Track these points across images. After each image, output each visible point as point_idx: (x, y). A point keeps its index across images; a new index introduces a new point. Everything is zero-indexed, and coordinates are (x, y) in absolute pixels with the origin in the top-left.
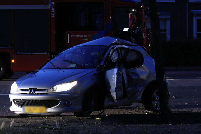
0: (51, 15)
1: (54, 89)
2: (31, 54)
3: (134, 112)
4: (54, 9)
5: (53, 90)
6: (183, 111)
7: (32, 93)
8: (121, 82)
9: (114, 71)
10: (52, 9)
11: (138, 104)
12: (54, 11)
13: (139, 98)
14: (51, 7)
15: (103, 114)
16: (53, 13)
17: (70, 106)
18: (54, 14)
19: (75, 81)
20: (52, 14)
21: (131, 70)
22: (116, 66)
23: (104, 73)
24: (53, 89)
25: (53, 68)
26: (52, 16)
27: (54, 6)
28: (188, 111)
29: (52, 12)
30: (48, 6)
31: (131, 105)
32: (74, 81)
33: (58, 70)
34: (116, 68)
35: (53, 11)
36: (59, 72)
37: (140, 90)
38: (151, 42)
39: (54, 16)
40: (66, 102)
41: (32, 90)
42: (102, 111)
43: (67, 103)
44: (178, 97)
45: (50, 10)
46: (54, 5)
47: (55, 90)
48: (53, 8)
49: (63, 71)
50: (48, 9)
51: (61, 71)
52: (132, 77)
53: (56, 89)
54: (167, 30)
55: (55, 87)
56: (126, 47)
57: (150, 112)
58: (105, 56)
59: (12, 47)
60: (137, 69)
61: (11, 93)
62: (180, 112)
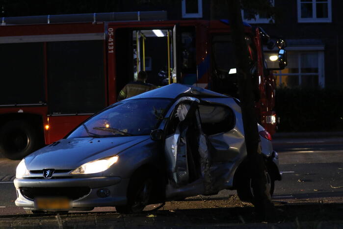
0: (107, 50)
1: (82, 170)
2: (77, 115)
3: (224, 205)
4: (112, 40)
5: (80, 171)
6: (306, 202)
7: (48, 177)
8: (184, 156)
9: (173, 138)
10: (110, 40)
11: (230, 192)
12: (112, 44)
13: (229, 182)
14: (108, 37)
15: (161, 209)
16: (111, 46)
17: (107, 196)
18: (112, 48)
19: (115, 156)
20: (109, 48)
21: (215, 137)
22: (177, 131)
23: (163, 142)
24: (80, 169)
25: (88, 135)
26: (110, 52)
27: (111, 36)
28: (312, 201)
29: (109, 44)
30: (103, 35)
31: (217, 193)
32: (113, 156)
33: (92, 140)
34: (177, 134)
35: (110, 42)
36: (91, 142)
37: (231, 169)
38: (274, 91)
39: (112, 51)
40: (102, 189)
41: (48, 173)
42: (160, 205)
43: (102, 191)
44: (305, 181)
45: (106, 42)
46: (112, 33)
47: (83, 172)
48: (111, 38)
49: (99, 141)
50: (103, 40)
51: (95, 141)
52: (218, 149)
53: (84, 170)
54: (320, 70)
55: (83, 166)
56: (192, 99)
57: (248, 204)
58: (168, 115)
59: (45, 104)
60: (225, 135)
61: (17, 177)
62: (299, 203)
